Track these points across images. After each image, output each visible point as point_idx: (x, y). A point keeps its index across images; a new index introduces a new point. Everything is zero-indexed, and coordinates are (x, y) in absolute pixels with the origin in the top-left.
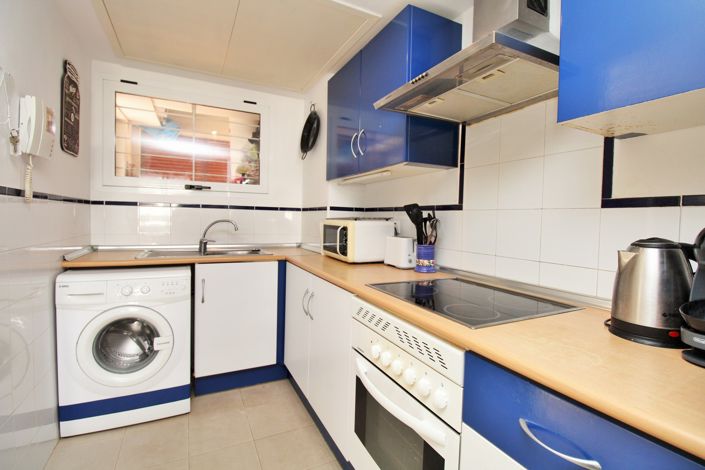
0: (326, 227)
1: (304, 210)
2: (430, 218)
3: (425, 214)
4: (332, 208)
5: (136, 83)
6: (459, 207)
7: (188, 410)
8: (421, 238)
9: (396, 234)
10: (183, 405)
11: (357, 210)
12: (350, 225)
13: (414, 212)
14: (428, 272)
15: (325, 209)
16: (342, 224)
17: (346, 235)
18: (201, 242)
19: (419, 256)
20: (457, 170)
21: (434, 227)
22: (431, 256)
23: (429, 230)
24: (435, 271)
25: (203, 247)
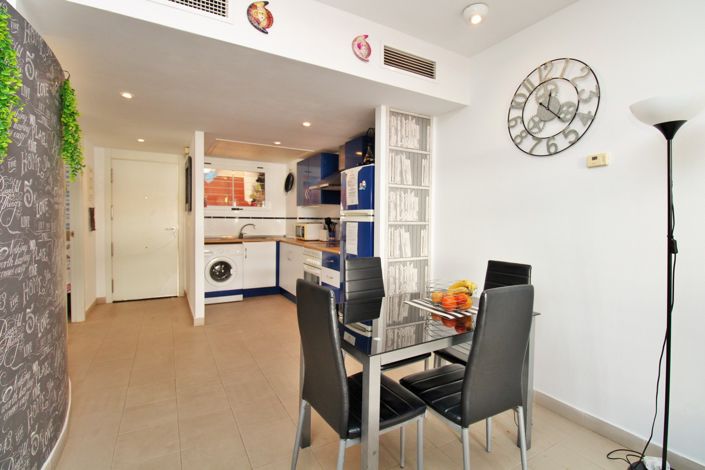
0: (296, 226)
1: (287, 218)
3: (331, 221)
4: (299, 218)
5: (210, 163)
7: (242, 300)
8: (330, 230)
9: (322, 229)
10: (240, 297)
12: (306, 225)
13: (327, 220)
15: (296, 218)
16: (303, 225)
17: (304, 230)
18: (240, 234)
25: (241, 236)
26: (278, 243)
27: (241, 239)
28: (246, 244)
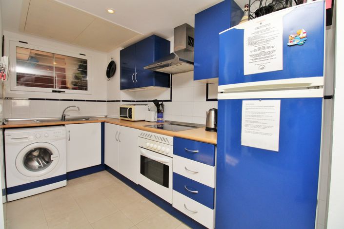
0: (121, 108)
1: (108, 101)
2: (161, 104)
3: (160, 103)
4: (123, 101)
5: (27, 43)
6: (171, 101)
7: (66, 185)
8: (159, 111)
9: (149, 110)
10: (64, 183)
11: (132, 101)
12: (133, 107)
13: (156, 102)
14: (161, 122)
15: (120, 101)
16: (129, 107)
17: (131, 111)
18: (63, 116)
19: (158, 117)
20: (170, 88)
21: (163, 107)
22: (162, 117)
23: (161, 108)
24: (163, 122)
25: (63, 118)
26: (103, 124)
27: (63, 121)
28: (68, 127)
